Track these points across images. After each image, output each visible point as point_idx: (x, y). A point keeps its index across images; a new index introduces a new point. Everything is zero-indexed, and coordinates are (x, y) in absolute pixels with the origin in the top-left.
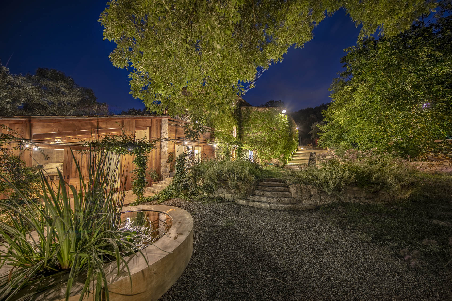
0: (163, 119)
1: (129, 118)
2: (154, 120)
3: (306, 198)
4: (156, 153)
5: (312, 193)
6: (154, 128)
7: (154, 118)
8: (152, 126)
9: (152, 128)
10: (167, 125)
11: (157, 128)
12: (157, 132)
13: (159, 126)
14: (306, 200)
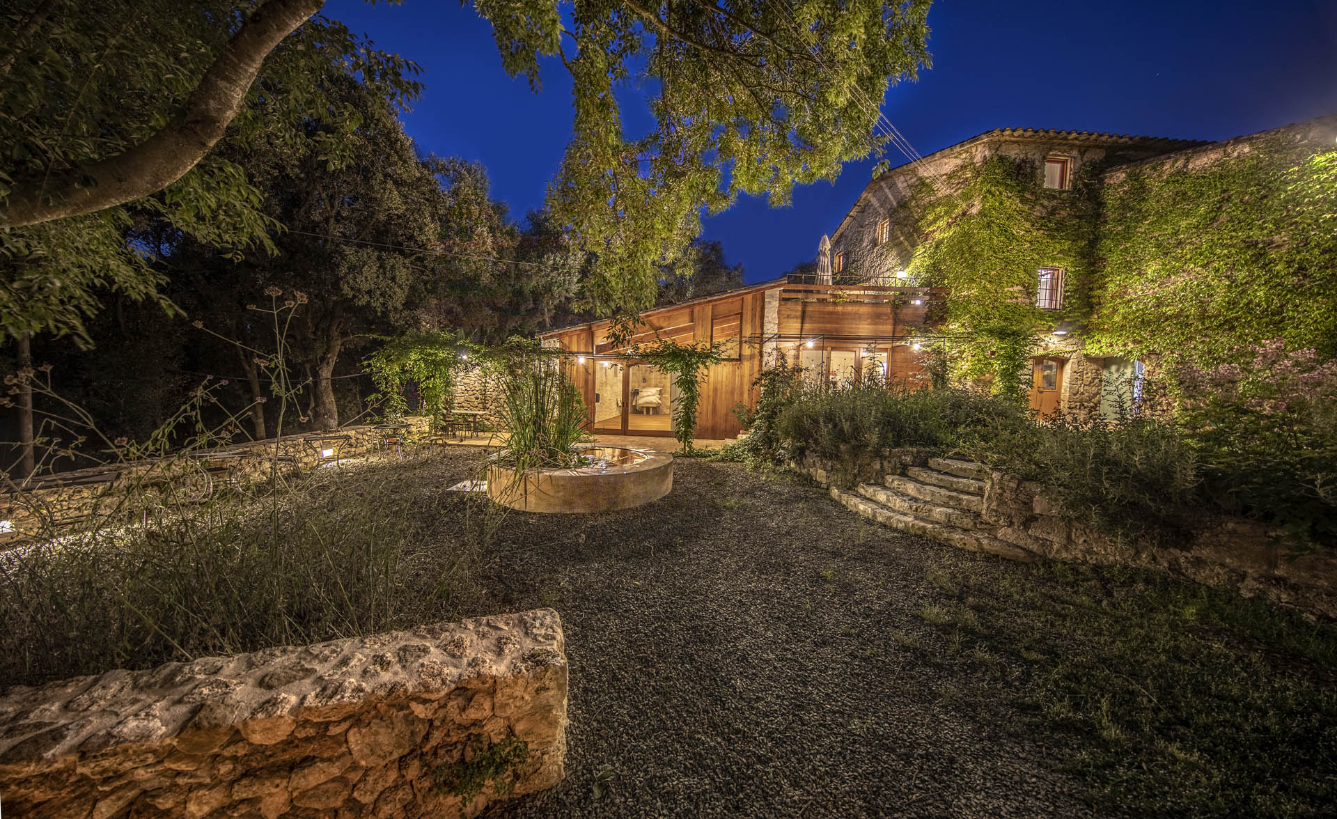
0: (767, 292)
1: (699, 304)
2: (749, 298)
3: (1011, 524)
4: (752, 368)
5: (1037, 511)
6: (748, 316)
7: (746, 293)
8: (744, 312)
9: (744, 317)
10: (776, 304)
11: (754, 316)
12: (753, 326)
13: (759, 309)
14: (1010, 530)
